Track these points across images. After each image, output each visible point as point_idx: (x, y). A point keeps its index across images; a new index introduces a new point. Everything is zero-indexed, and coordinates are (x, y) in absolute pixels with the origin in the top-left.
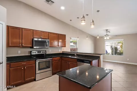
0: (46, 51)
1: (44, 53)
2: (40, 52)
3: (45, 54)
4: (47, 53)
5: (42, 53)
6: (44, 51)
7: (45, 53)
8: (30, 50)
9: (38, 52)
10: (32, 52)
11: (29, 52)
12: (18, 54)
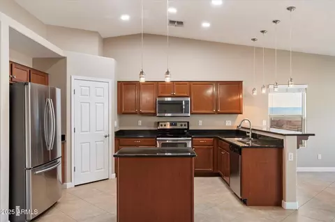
0: (188, 122)
1: (184, 127)
2: (175, 125)
3: (186, 129)
4: (190, 128)
5: (178, 127)
6: (183, 124)
7: (186, 127)
8: (155, 119)
9: (171, 125)
10: (160, 123)
11: (155, 123)
12: (138, 125)
